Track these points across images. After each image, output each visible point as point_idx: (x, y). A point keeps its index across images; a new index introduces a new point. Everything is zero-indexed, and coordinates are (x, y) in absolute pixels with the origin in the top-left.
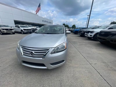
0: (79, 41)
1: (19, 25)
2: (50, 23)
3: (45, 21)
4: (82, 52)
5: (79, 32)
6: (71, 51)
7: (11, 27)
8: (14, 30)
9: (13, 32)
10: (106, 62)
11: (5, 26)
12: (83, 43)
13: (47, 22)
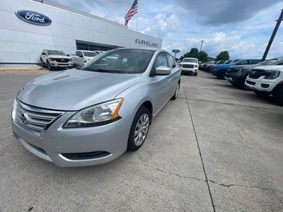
0: (217, 100)
1: (82, 51)
2: (155, 45)
3: (143, 42)
4: (204, 136)
5: (230, 72)
6: (170, 127)
7: (68, 55)
8: (72, 63)
9: (70, 65)
10: (278, 188)
11: (56, 53)
12: (228, 107)
13: (148, 44)
